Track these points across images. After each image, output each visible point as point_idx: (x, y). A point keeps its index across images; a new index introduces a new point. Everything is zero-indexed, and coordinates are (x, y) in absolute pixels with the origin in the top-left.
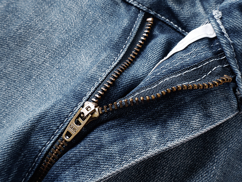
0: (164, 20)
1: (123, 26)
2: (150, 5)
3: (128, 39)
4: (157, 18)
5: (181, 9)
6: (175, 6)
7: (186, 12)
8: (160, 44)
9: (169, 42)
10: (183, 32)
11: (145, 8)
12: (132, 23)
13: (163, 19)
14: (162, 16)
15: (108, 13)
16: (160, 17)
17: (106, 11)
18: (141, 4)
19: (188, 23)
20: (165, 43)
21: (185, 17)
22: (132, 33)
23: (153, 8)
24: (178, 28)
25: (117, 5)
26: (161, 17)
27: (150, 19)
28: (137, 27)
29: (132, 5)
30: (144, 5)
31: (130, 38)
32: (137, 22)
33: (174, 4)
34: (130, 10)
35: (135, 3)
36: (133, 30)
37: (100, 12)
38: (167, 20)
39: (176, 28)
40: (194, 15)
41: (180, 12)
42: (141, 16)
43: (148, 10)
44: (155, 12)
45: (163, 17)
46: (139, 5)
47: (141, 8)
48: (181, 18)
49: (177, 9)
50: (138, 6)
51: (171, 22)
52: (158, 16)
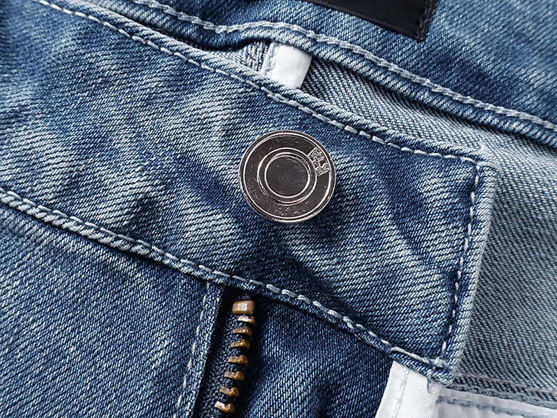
0: (292, 299)
1: (154, 362)
2: (236, 262)
3: (178, 404)
4: (265, 297)
5: (338, 263)
6: (317, 258)
7: (355, 272)
8: (292, 402)
9: (322, 386)
10: (360, 331)
11: (219, 277)
12: (186, 337)
13: (286, 296)
14: (282, 288)
15: (96, 317)
16: (275, 294)
17: (88, 312)
18: (205, 264)
19: (369, 306)
20: (308, 396)
21: (355, 290)
22: (188, 380)
23: (247, 269)
24: (339, 321)
25: (124, 281)
26: (280, 293)
27: (243, 306)
28: (205, 349)
29: (177, 271)
30: (214, 265)
31: (183, 399)
32: (201, 331)
33: (311, 252)
34: (170, 288)
35: (185, 265)
36: (189, 365)
37: (71, 318)
38: (300, 297)
39: (334, 322)
40: (383, 279)
41: (337, 275)
42: (210, 302)
43: (231, 279)
44: (255, 282)
45: (284, 292)
46: (199, 269)
47: (209, 277)
48: (344, 292)
49: (325, 266)
50: (198, 273)
51: (316, 303)
52: (269, 290)
